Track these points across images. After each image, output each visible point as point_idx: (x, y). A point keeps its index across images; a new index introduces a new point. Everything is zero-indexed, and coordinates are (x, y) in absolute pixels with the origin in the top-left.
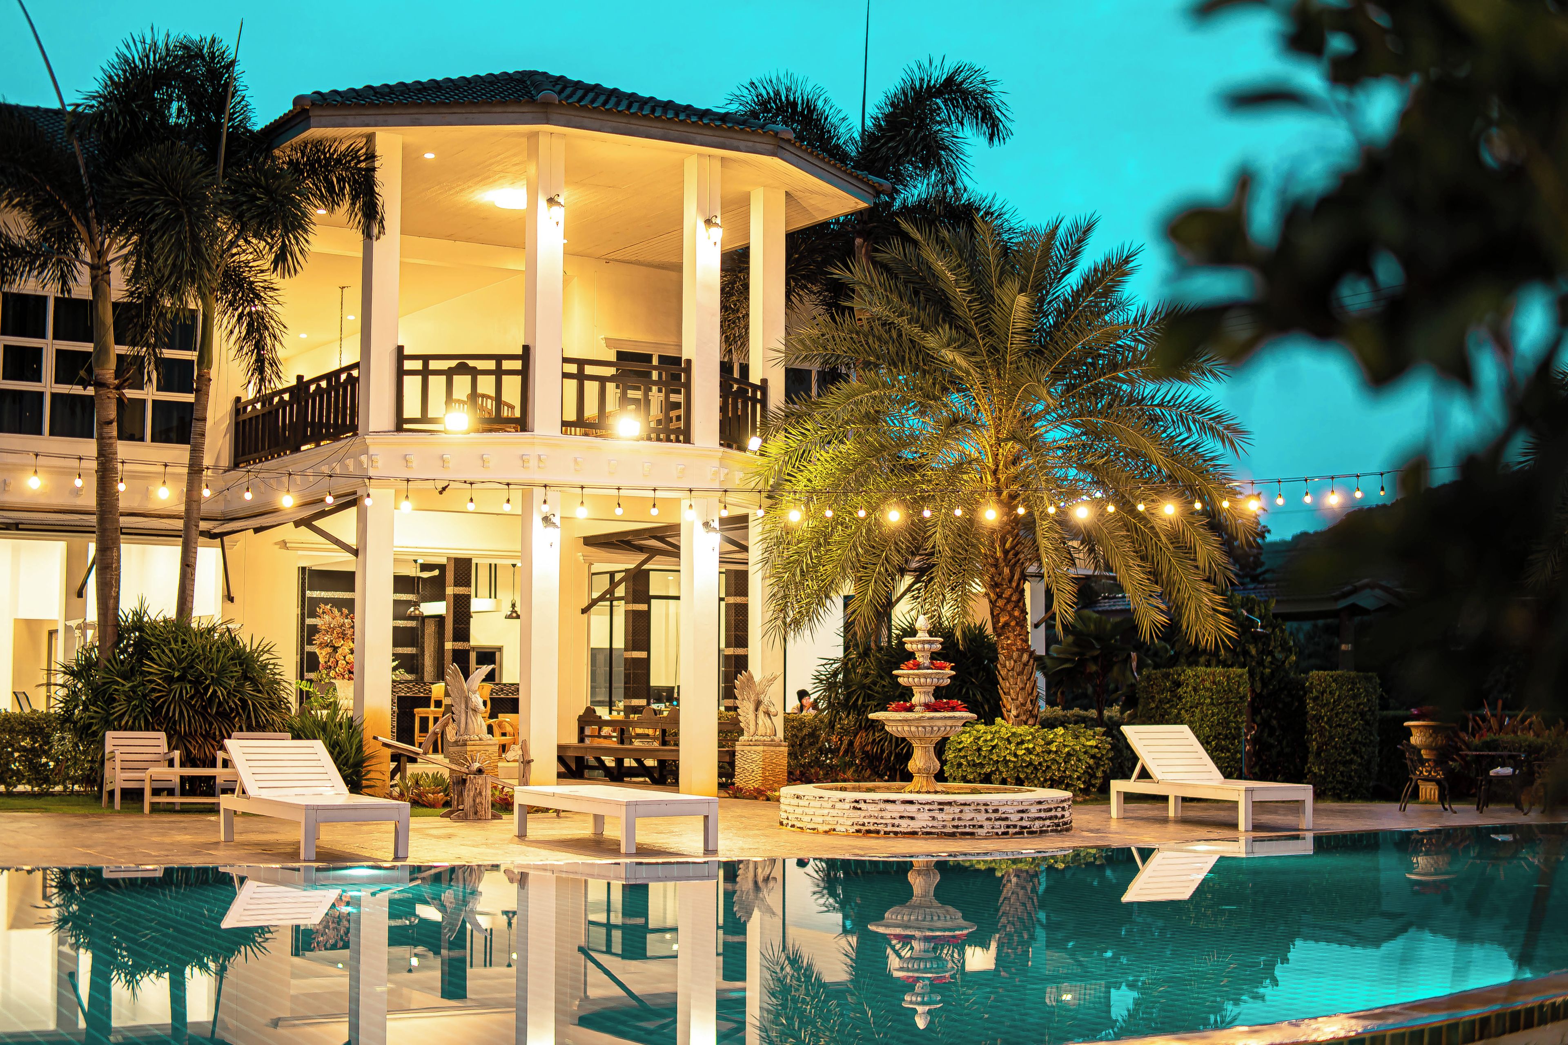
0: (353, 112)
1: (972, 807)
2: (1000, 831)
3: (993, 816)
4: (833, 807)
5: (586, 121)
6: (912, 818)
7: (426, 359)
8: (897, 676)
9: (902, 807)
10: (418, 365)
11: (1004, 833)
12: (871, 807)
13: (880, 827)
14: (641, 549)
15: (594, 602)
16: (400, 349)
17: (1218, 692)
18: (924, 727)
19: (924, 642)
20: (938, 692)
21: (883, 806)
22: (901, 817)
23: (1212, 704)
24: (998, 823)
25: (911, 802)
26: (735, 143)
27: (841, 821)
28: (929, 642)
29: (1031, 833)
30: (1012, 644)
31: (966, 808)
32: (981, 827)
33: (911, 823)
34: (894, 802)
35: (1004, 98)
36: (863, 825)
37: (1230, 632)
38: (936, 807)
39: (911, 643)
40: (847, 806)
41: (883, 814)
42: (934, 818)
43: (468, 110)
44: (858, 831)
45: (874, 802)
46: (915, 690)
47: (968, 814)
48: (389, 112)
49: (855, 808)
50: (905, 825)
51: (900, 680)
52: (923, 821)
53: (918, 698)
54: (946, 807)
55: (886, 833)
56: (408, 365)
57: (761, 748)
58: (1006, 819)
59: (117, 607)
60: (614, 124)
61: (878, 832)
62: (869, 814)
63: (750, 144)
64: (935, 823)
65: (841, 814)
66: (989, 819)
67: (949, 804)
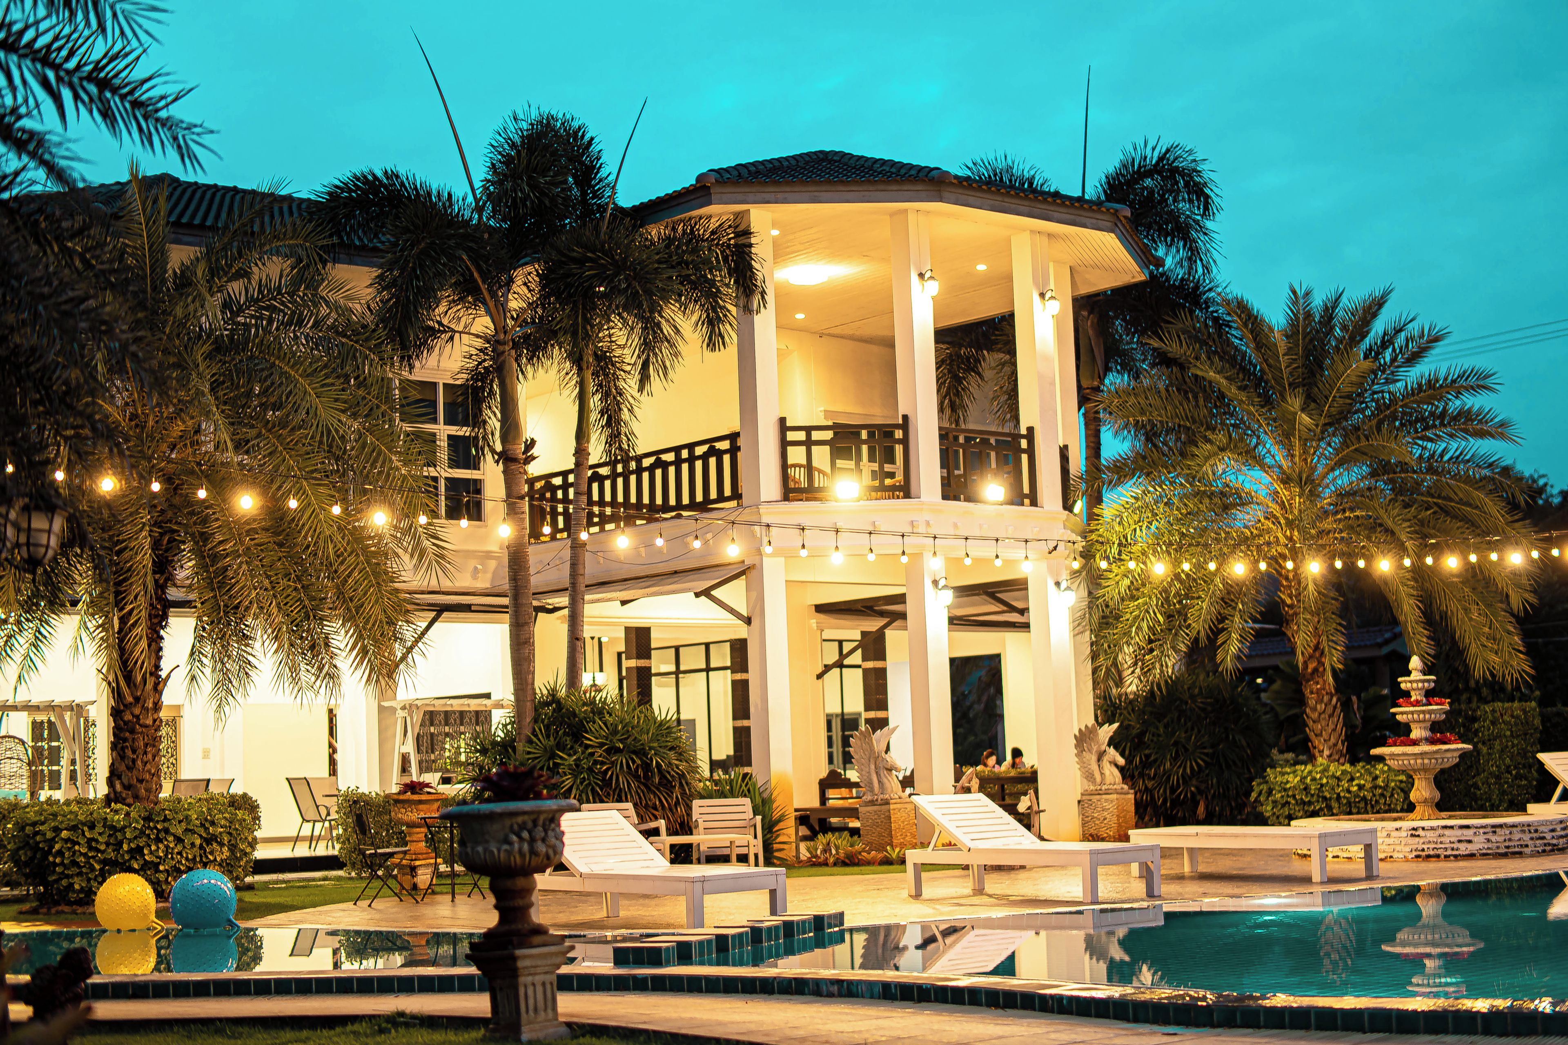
0: (754, 190)
1: (1519, 829)
2: (1540, 849)
3: (1535, 835)
4: (1388, 836)
5: (971, 199)
6: (1470, 841)
7: (808, 430)
8: (1394, 714)
9: (1459, 832)
10: (801, 436)
11: (1544, 851)
12: (1430, 834)
13: (1439, 852)
14: (882, 614)
15: (827, 668)
16: (782, 421)
17: (1516, 724)
18: (1436, 759)
19: (1417, 681)
20: (1435, 727)
21: (1440, 831)
22: (1460, 841)
23: (1512, 735)
24: (1538, 842)
25: (1467, 827)
26: (1084, 220)
27: (1398, 848)
28: (1423, 681)
29: (1559, 850)
30: (1321, 689)
31: (1514, 829)
32: (1527, 846)
33: (1469, 846)
34: (1452, 827)
35: (1212, 176)
36: (1423, 850)
37: (1527, 669)
38: (1489, 830)
39: (1405, 682)
40: (1404, 834)
41: (1442, 839)
42: (1488, 840)
43: (865, 188)
44: (1418, 857)
45: (1432, 829)
46: (1412, 726)
47: (1516, 836)
48: (788, 189)
49: (1412, 835)
50: (1464, 849)
51: (1398, 717)
52: (1479, 844)
53: (1415, 734)
54: (1498, 830)
55: (1446, 856)
56: (791, 436)
57: (1115, 796)
58: (1543, 838)
59: (533, 684)
60: (992, 202)
61: (1438, 856)
62: (1427, 842)
63: (1094, 221)
64: (1490, 845)
65: (1397, 842)
66: (1532, 839)
67: (1501, 826)
